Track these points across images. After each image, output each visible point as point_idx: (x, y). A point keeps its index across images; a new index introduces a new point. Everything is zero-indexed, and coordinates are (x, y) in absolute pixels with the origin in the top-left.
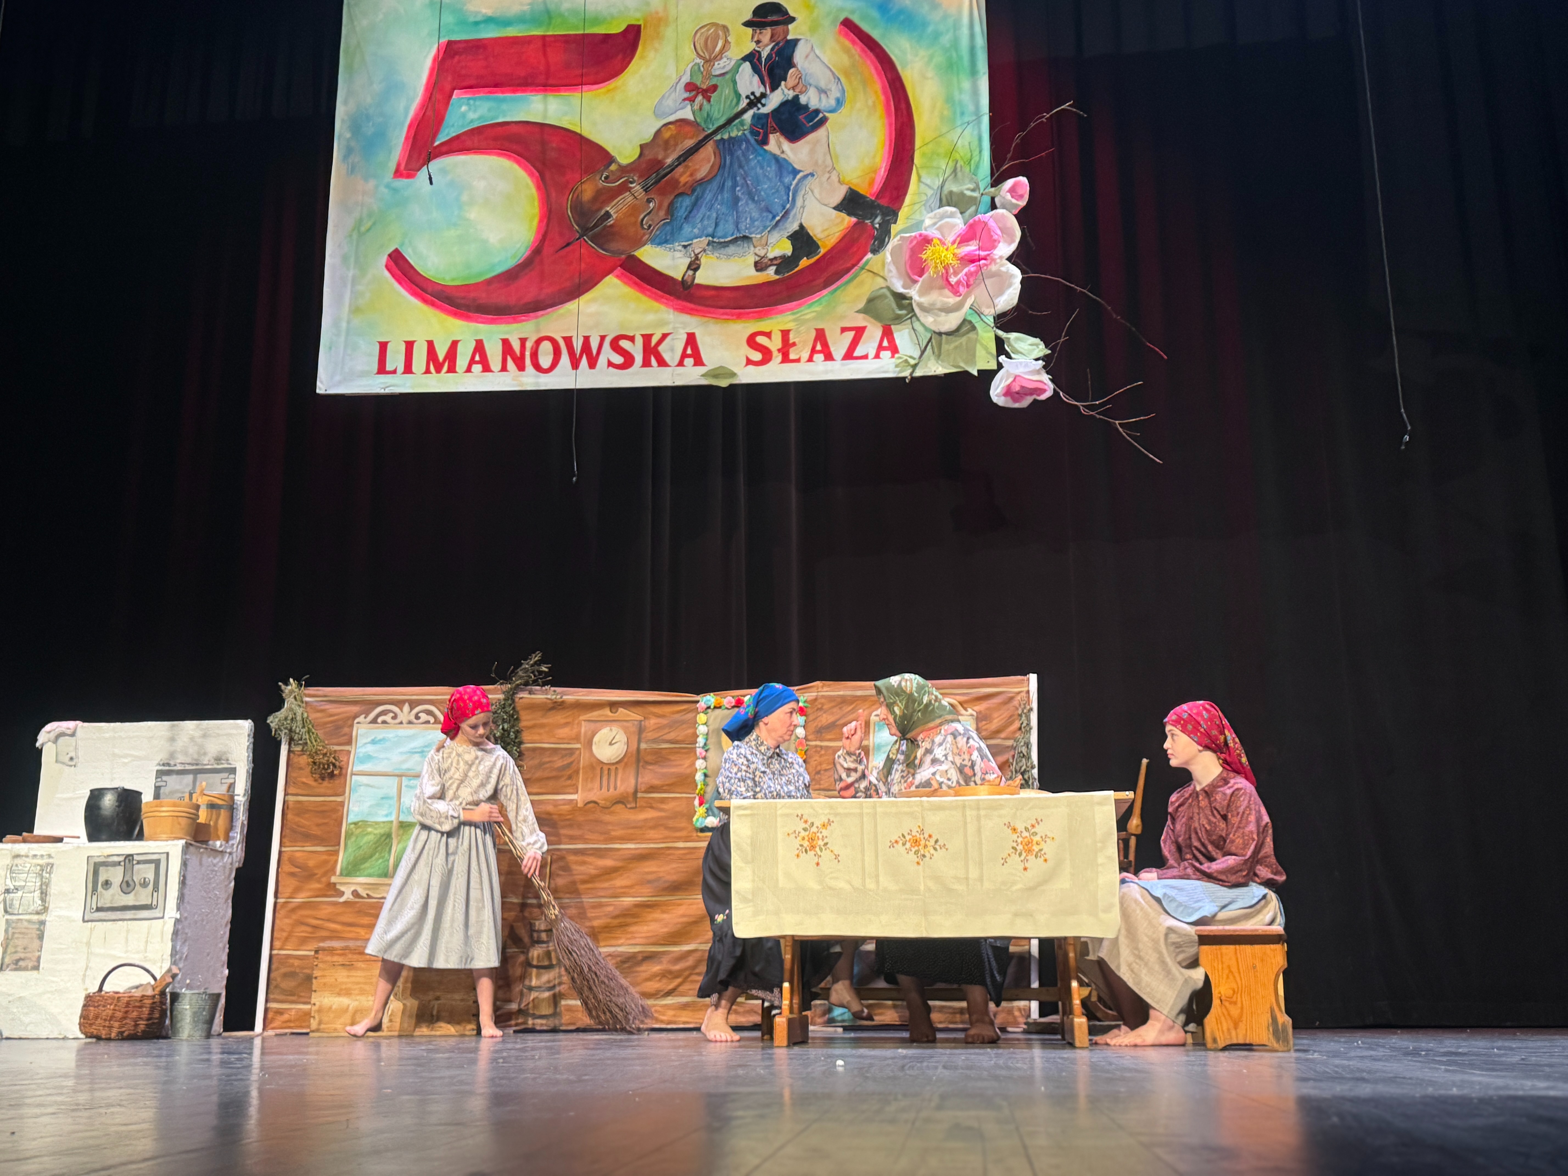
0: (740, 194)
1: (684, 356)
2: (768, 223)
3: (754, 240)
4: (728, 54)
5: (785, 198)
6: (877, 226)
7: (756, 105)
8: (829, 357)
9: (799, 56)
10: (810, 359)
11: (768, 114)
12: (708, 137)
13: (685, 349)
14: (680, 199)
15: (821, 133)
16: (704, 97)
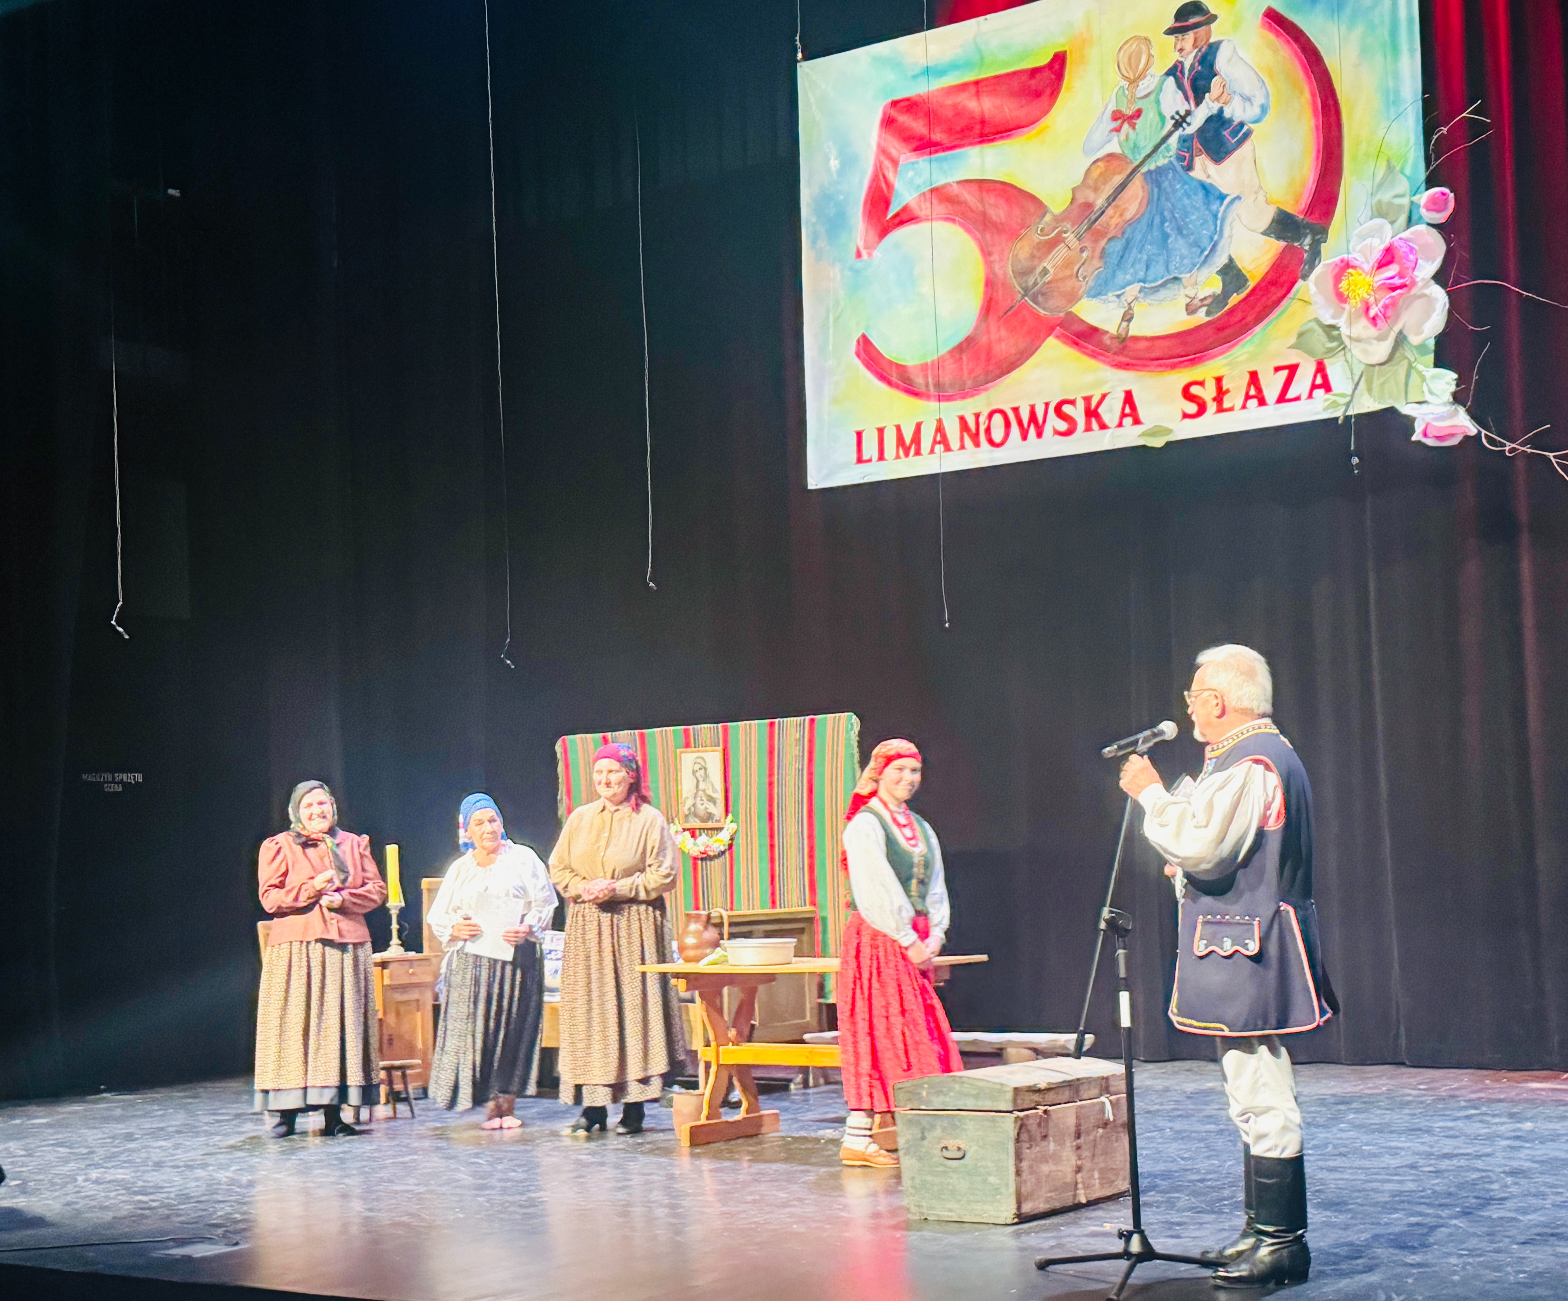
0: (1168, 230)
1: (1123, 415)
2: (1197, 260)
3: (1183, 280)
4: (1151, 71)
5: (1213, 228)
6: (1307, 248)
7: (1181, 125)
8: (1262, 402)
9: (1221, 62)
10: (1244, 407)
11: (1192, 135)
12: (1135, 170)
13: (1123, 409)
14: (1112, 243)
15: (1247, 147)
16: (1130, 125)
